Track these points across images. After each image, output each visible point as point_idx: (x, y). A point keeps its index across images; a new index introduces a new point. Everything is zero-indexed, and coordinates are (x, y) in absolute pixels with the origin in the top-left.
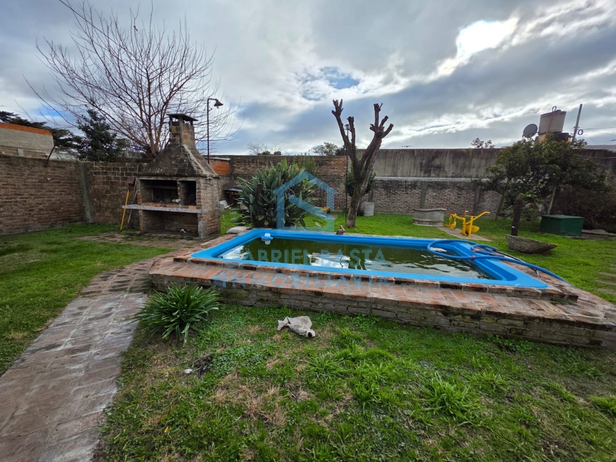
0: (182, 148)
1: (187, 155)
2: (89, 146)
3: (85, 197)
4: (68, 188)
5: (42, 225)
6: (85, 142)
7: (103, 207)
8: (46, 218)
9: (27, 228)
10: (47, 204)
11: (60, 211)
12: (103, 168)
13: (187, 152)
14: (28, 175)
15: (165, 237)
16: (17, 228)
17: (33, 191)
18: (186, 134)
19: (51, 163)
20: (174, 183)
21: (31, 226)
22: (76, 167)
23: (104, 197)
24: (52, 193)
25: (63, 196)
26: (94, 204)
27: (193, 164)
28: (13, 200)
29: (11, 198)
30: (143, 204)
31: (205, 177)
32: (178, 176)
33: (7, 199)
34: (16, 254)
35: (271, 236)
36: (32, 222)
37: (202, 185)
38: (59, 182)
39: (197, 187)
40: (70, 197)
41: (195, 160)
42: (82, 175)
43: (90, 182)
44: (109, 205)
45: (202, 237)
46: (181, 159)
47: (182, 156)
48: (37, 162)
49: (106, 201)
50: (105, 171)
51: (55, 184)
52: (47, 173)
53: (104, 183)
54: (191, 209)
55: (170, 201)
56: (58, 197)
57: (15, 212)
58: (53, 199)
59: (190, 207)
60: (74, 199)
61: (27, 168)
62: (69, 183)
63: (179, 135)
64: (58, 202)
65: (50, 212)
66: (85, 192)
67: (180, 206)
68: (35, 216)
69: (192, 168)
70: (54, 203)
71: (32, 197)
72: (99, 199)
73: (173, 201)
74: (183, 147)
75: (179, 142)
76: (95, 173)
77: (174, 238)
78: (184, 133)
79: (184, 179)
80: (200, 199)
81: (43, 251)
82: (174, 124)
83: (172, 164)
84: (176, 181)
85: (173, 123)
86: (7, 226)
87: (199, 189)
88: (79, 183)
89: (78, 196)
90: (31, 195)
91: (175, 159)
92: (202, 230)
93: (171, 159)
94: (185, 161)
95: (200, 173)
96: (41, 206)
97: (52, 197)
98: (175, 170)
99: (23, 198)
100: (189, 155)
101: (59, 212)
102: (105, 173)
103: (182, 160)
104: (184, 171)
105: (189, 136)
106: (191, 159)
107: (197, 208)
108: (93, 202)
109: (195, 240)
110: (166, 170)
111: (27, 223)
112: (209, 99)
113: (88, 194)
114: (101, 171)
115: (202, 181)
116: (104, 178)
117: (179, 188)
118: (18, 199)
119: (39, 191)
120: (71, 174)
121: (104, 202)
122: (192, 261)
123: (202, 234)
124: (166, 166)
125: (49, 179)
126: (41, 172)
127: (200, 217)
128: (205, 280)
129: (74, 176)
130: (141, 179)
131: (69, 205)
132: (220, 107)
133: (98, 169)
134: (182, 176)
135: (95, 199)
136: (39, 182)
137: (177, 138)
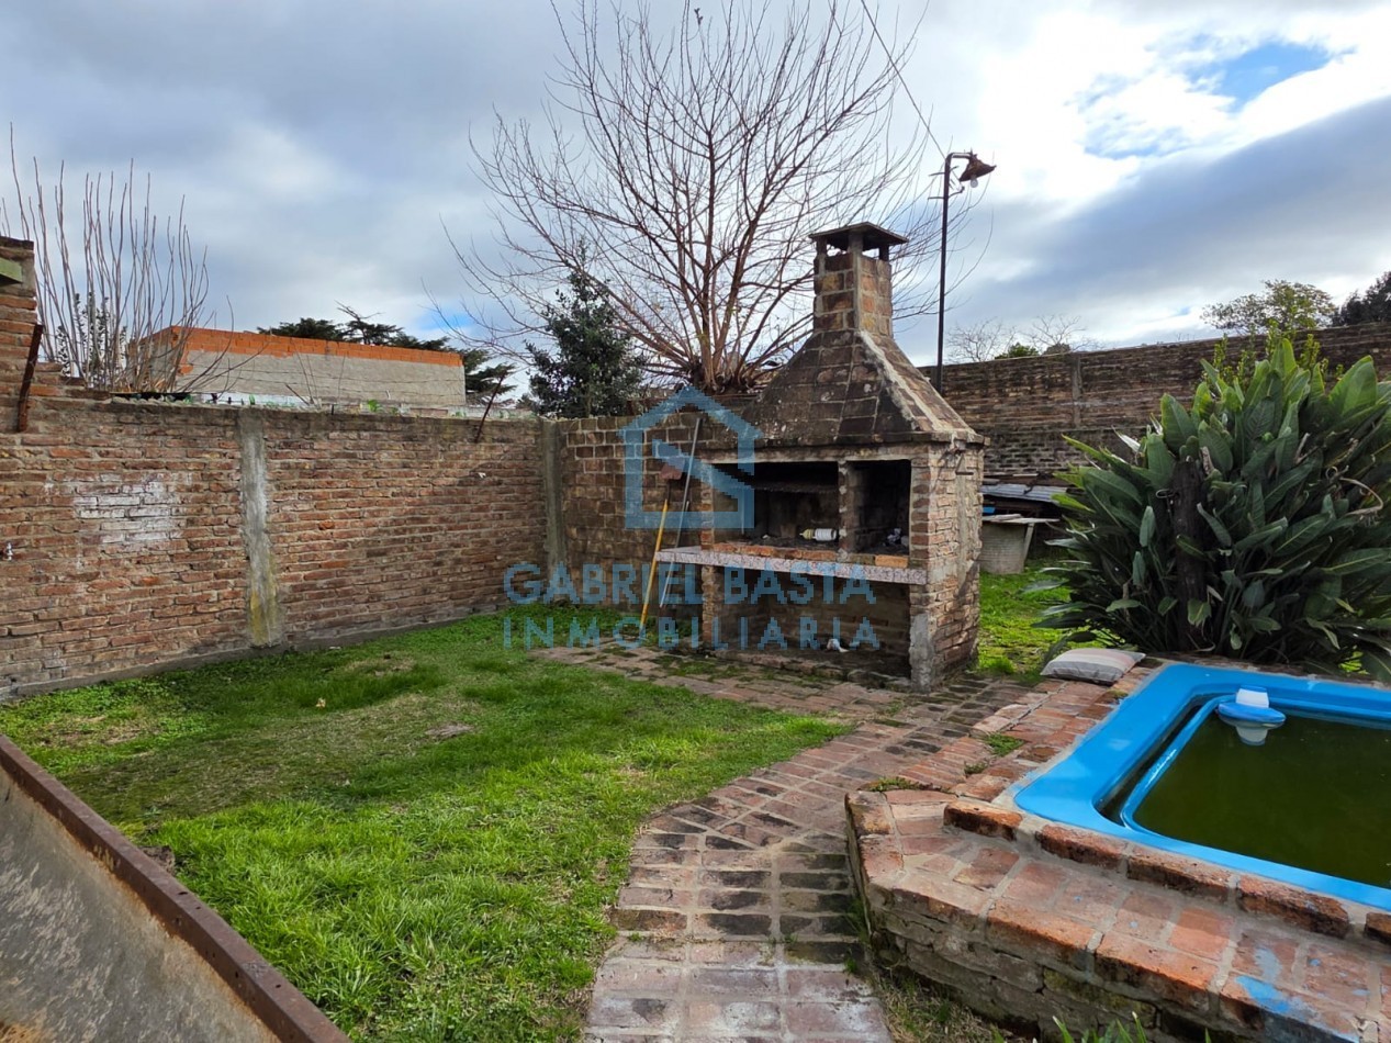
0: (854, 346)
1: (873, 368)
2: (564, 375)
3: (552, 521)
4: (517, 499)
5: (456, 605)
6: (556, 366)
7: (592, 553)
8: (466, 586)
9: (427, 613)
10: (471, 546)
11: (495, 564)
12: (599, 436)
13: (874, 357)
14: (442, 465)
15: (784, 669)
16: (408, 614)
17: (446, 511)
18: (868, 293)
19: (488, 429)
20: (828, 473)
21: (435, 606)
22: (536, 437)
23: (597, 521)
24: (482, 514)
25: (504, 522)
26: (571, 543)
27: (897, 395)
28: (407, 535)
29: (405, 531)
30: (717, 547)
31: (940, 443)
32: (845, 444)
33: (396, 532)
34: (414, 698)
35: (1272, 705)
36: (436, 597)
37: (934, 472)
38: (499, 483)
39: (914, 484)
40: (518, 525)
41: (903, 384)
42: (549, 458)
43: (565, 479)
44: (609, 546)
45: (924, 681)
46: (853, 385)
47: (856, 374)
48: (461, 429)
49: (600, 535)
50: (604, 444)
51: (491, 488)
52: (477, 458)
53: (600, 480)
54: (888, 569)
55: (792, 536)
56: (495, 524)
57: (408, 567)
58: (483, 531)
59: (882, 559)
60: (526, 529)
61: (440, 447)
62: (520, 484)
63: (847, 298)
64: (492, 540)
65: (475, 568)
66: (552, 510)
67: (844, 554)
68: (445, 580)
69: (897, 410)
70: (485, 543)
71: (444, 526)
72: (582, 530)
73: (807, 534)
74: (860, 340)
75: (845, 326)
76: (581, 452)
77: (814, 671)
78: (864, 291)
79: (865, 455)
80: (924, 528)
81: (470, 695)
82: (831, 264)
83: (820, 405)
84: (835, 465)
85: (830, 260)
86: (390, 607)
87: (922, 489)
88: (539, 483)
89: (534, 520)
90: (442, 520)
91: (830, 384)
92: (925, 653)
93: (818, 387)
94: (867, 388)
95: (926, 429)
96: (458, 552)
97: (482, 527)
98: (830, 425)
99: (424, 530)
100: (881, 366)
101: (492, 568)
102: (606, 449)
103: (856, 388)
104: (863, 425)
105: (878, 300)
106: (889, 382)
107: (910, 566)
108: (568, 537)
109: (897, 689)
110: (799, 427)
111: (427, 599)
112: (948, 160)
113: (558, 514)
114: (594, 444)
115: (934, 458)
116: (601, 466)
117: (843, 490)
118: (417, 534)
119: (457, 510)
120: (525, 459)
121: (595, 540)
122: (1045, 842)
123: (925, 669)
124: (798, 414)
125: (482, 475)
126: (466, 455)
127: (920, 602)
128: (1194, 991)
129: (530, 464)
130: (716, 461)
131: (512, 550)
132: (982, 180)
133: (589, 440)
134: (857, 446)
135: (574, 531)
136: (461, 483)
137: (841, 311)
